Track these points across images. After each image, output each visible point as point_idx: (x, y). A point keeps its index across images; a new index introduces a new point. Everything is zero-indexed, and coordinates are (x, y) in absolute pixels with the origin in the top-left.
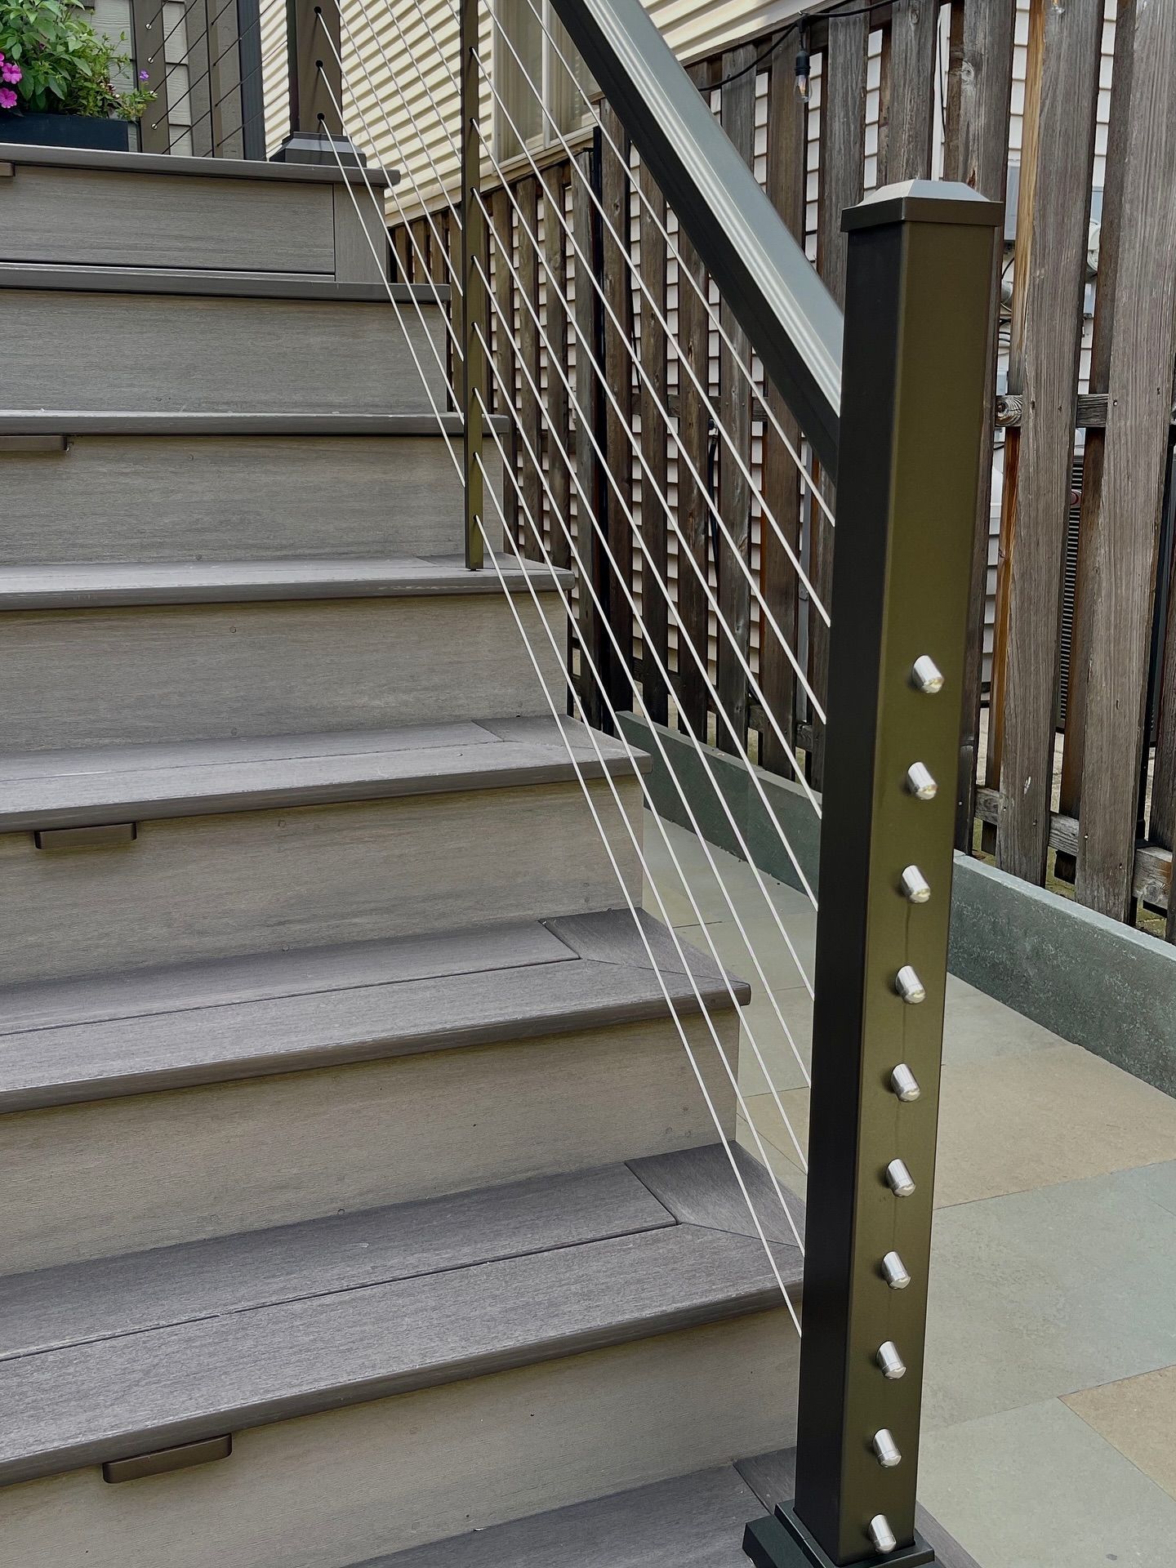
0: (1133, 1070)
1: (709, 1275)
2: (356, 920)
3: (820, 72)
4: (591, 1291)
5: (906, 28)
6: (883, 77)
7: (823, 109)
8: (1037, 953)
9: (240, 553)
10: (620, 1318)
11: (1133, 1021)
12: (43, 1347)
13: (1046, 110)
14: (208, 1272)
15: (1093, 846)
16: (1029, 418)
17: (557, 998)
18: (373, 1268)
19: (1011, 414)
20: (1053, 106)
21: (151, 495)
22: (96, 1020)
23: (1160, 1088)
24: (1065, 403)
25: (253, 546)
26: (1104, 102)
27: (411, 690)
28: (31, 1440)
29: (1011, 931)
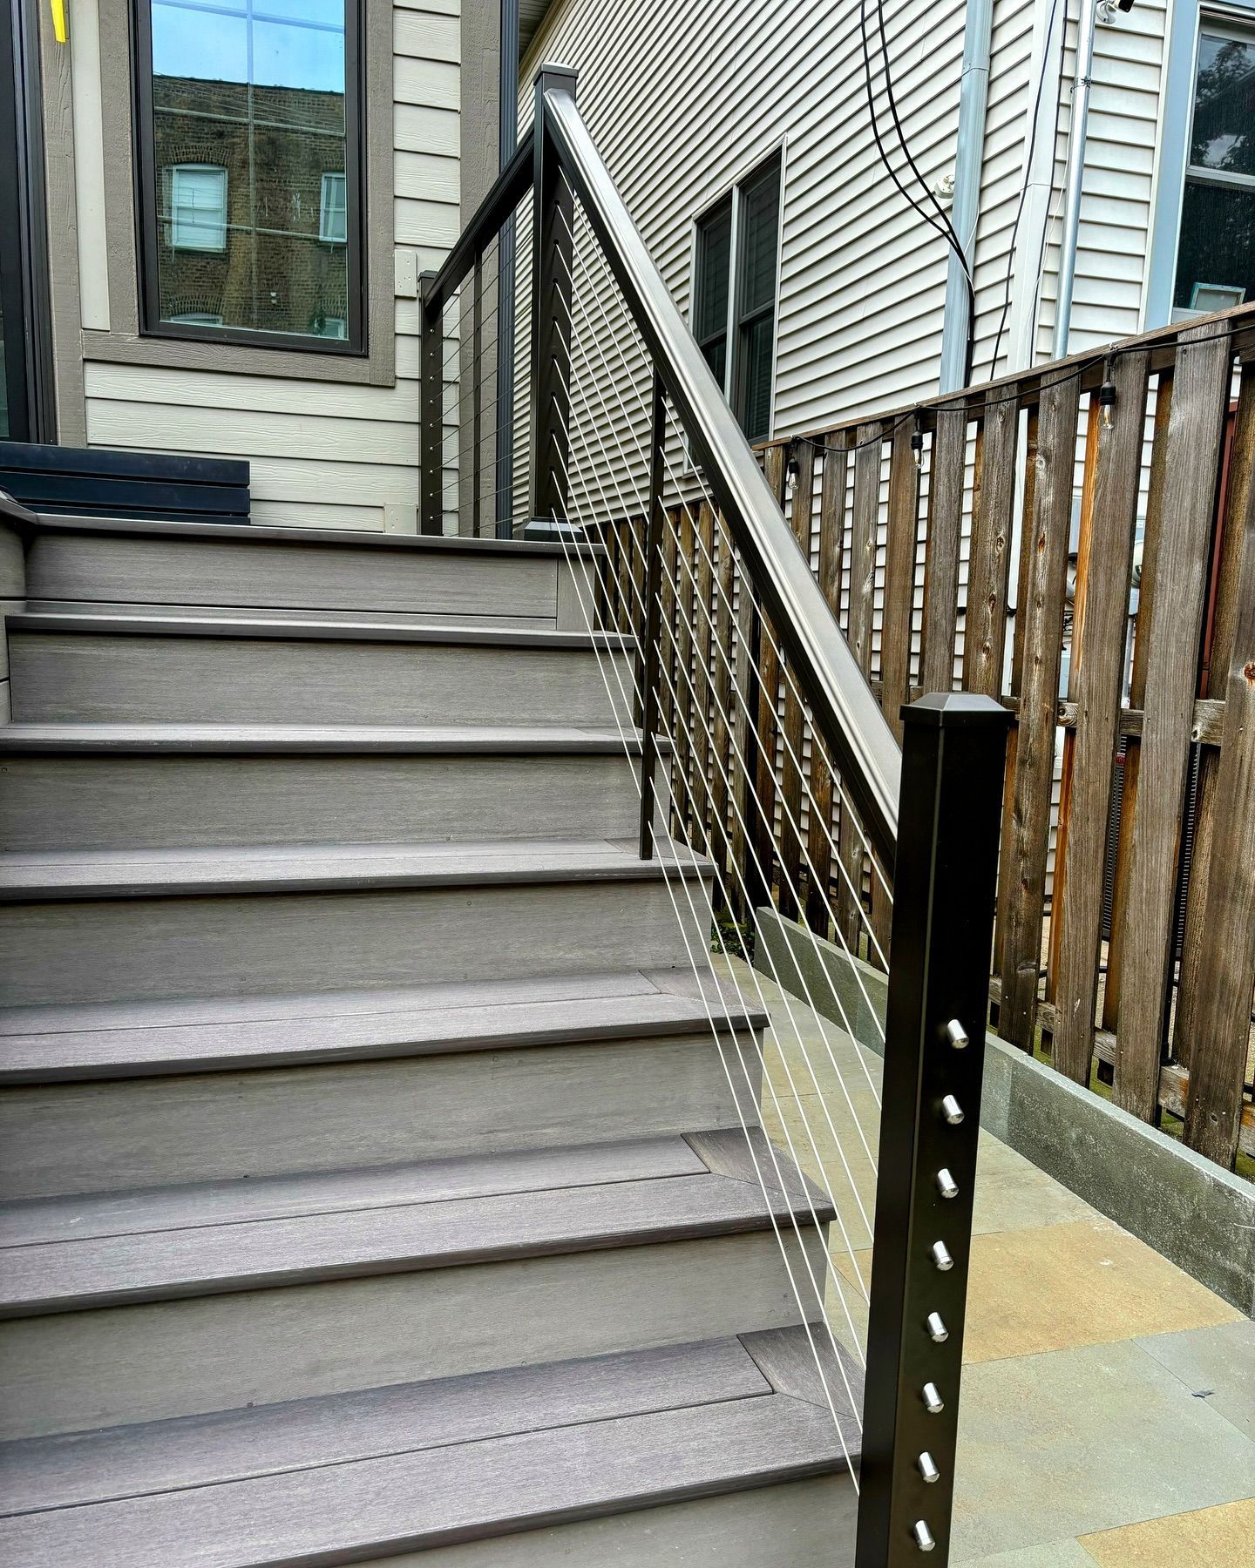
0: (1156, 1246)
1: (795, 1441)
2: (544, 1131)
3: (930, 448)
4: (704, 1448)
5: (995, 425)
6: (978, 455)
7: (931, 474)
8: (1081, 1142)
9: (478, 836)
10: (725, 1474)
11: (1155, 1206)
12: (305, 1465)
13: (1099, 497)
14: (424, 1409)
15: (1127, 1061)
16: (1083, 722)
17: (690, 1209)
18: (545, 1414)
19: (1069, 717)
20: (1104, 495)
21: (416, 795)
22: (354, 1208)
23: (1177, 1263)
24: (1110, 715)
25: (488, 831)
26: (1145, 477)
27: (595, 947)
28: (294, 1544)
29: (1061, 1121)
